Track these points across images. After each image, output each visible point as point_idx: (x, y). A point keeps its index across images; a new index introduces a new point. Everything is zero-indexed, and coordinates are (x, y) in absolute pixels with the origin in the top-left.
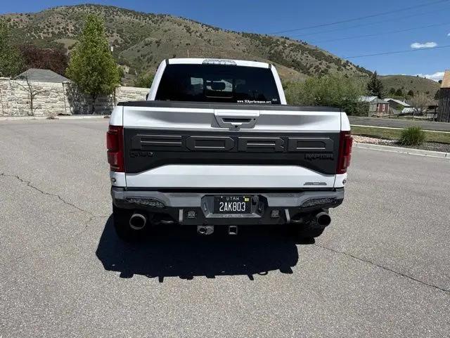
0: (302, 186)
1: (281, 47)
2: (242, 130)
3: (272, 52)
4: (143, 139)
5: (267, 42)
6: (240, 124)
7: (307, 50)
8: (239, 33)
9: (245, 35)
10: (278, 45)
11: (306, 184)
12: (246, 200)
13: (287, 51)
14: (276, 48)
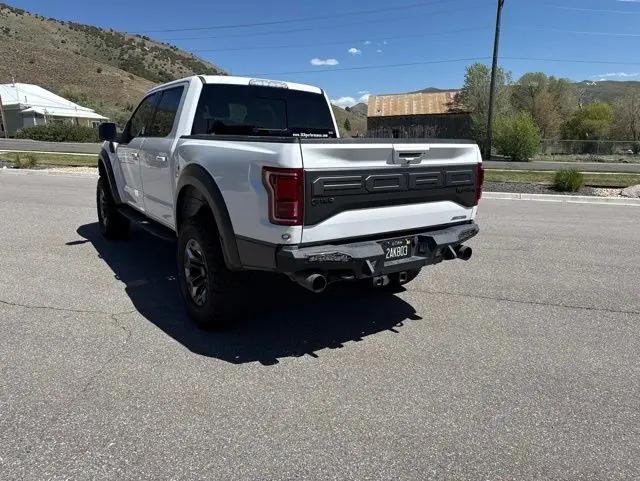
0: (449, 221)
1: (138, 50)
2: (412, 165)
3: (126, 57)
4: (326, 182)
5: (114, 40)
6: (412, 159)
7: (180, 58)
8: (62, 23)
9: (74, 26)
10: (133, 48)
11: (454, 219)
12: (408, 242)
13: (149, 57)
14: (131, 51)
